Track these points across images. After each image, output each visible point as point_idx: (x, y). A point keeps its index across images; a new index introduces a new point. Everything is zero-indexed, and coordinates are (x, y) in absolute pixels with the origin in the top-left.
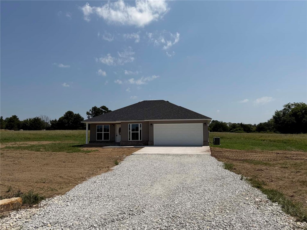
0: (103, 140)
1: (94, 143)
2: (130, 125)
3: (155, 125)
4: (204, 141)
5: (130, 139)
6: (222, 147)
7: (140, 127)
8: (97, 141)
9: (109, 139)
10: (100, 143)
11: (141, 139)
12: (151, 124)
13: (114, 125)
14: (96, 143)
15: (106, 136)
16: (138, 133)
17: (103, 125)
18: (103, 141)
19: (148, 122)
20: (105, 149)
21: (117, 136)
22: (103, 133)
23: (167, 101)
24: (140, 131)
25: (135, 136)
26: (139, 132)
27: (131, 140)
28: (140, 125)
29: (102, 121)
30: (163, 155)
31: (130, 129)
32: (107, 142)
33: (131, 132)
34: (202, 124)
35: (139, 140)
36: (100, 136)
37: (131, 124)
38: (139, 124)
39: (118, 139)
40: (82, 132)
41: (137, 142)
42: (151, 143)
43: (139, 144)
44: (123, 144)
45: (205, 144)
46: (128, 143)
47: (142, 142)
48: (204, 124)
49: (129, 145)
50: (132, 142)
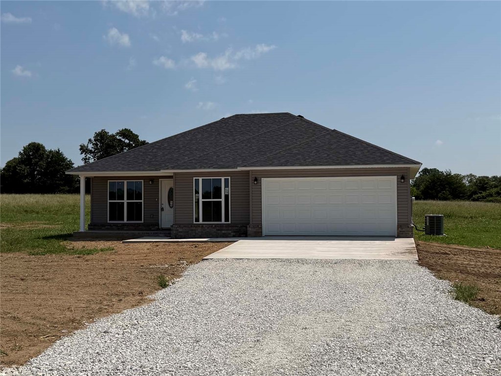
0: (125, 221)
1: (100, 229)
2: (197, 181)
3: (266, 183)
4: (400, 226)
5: (197, 220)
6: (448, 241)
7: (226, 186)
8: (110, 225)
9: (141, 220)
10: (118, 229)
11: (227, 219)
12: (256, 180)
13: (154, 180)
14: (108, 229)
15: (134, 212)
16: (220, 202)
17: (125, 182)
18: (124, 225)
19: (248, 172)
20: (132, 244)
21: (162, 209)
22: (125, 201)
23: (299, 116)
24: (227, 197)
25: (212, 211)
26: (223, 200)
27: (201, 221)
28: (226, 181)
29: (123, 170)
30: (289, 261)
31: (197, 192)
32: (137, 227)
33: (201, 200)
34: (395, 178)
35: (223, 221)
36: (117, 212)
37: (201, 179)
38: (223, 179)
39: (167, 217)
40: (69, 198)
41: (218, 228)
42: (255, 230)
43: (223, 232)
44: (180, 232)
45: (402, 234)
46: (192, 230)
47: (230, 228)
48: (400, 177)
49: (194, 234)
50: (204, 226)
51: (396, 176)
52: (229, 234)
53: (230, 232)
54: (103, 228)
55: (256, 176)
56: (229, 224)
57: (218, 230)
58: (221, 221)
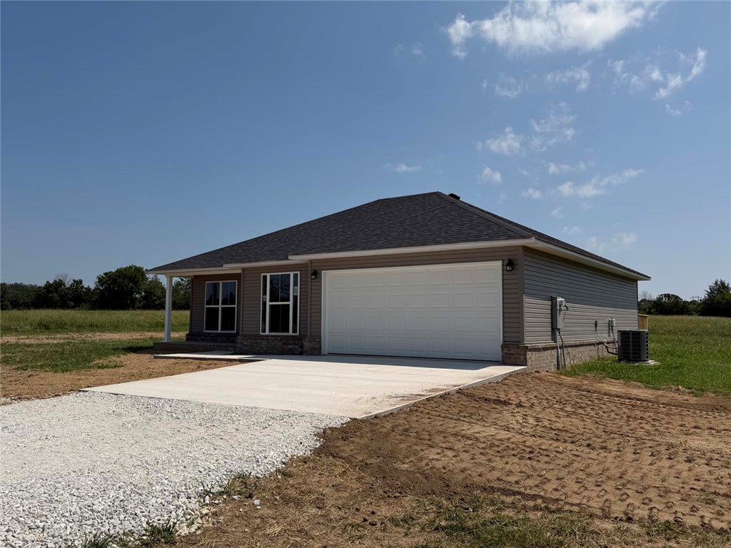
0: (219, 331)
1: (197, 340)
2: (265, 278)
3: (329, 278)
4: (506, 344)
5: (264, 331)
7: (295, 284)
8: (205, 335)
9: (234, 330)
10: (213, 340)
11: (295, 331)
12: (315, 273)
16: (289, 305)
17: (221, 282)
18: (218, 335)
22: (220, 306)
23: (452, 195)
24: (295, 297)
26: (291, 303)
27: (267, 333)
28: (296, 276)
31: (265, 293)
33: (268, 303)
35: (291, 333)
36: (212, 319)
37: (269, 275)
38: (292, 274)
41: (284, 341)
42: (312, 346)
43: (290, 347)
44: (246, 346)
45: (510, 358)
46: (257, 343)
47: (297, 342)
48: (506, 263)
49: (259, 349)
50: (269, 338)
51: (501, 262)
52: (296, 349)
53: (297, 347)
54: (199, 339)
56: (296, 336)
57: (284, 344)
58: (288, 331)
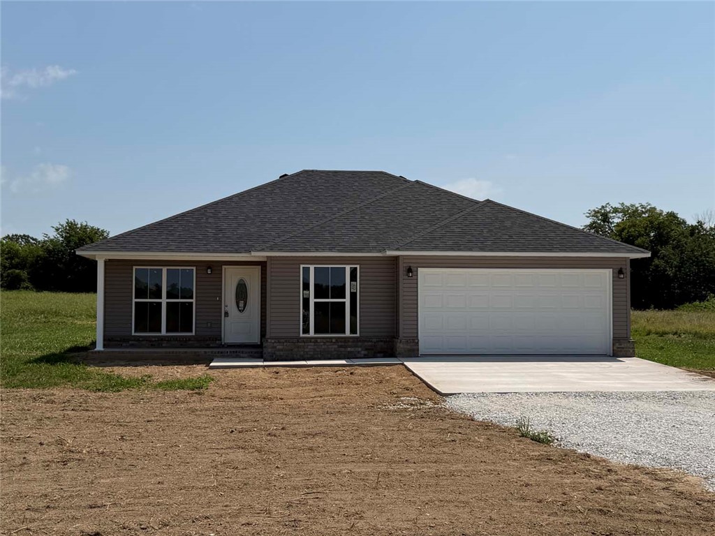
0: (164, 332)
1: (121, 346)
2: (306, 271)
4: (616, 340)
5: (306, 330)
7: (353, 278)
8: (137, 339)
9: (192, 331)
10: (153, 346)
11: (353, 330)
12: (410, 270)
13: (214, 268)
14: (132, 346)
15: (180, 316)
16: (344, 303)
17: (165, 270)
18: (162, 339)
19: (397, 258)
22: (164, 301)
24: (353, 295)
25: (330, 317)
26: (347, 300)
27: (312, 333)
28: (353, 272)
31: (306, 287)
32: (184, 343)
33: (312, 301)
34: (609, 272)
35: (348, 333)
36: (147, 316)
37: (312, 268)
38: (348, 268)
41: (340, 344)
42: (409, 347)
43: (349, 349)
44: (279, 350)
45: (621, 351)
46: (298, 347)
47: (360, 344)
48: (616, 271)
49: (302, 353)
50: (319, 340)
51: (611, 270)
52: (359, 352)
53: (360, 349)
54: (124, 344)
55: (411, 265)
56: (357, 338)
57: (341, 346)
58: (344, 332)
